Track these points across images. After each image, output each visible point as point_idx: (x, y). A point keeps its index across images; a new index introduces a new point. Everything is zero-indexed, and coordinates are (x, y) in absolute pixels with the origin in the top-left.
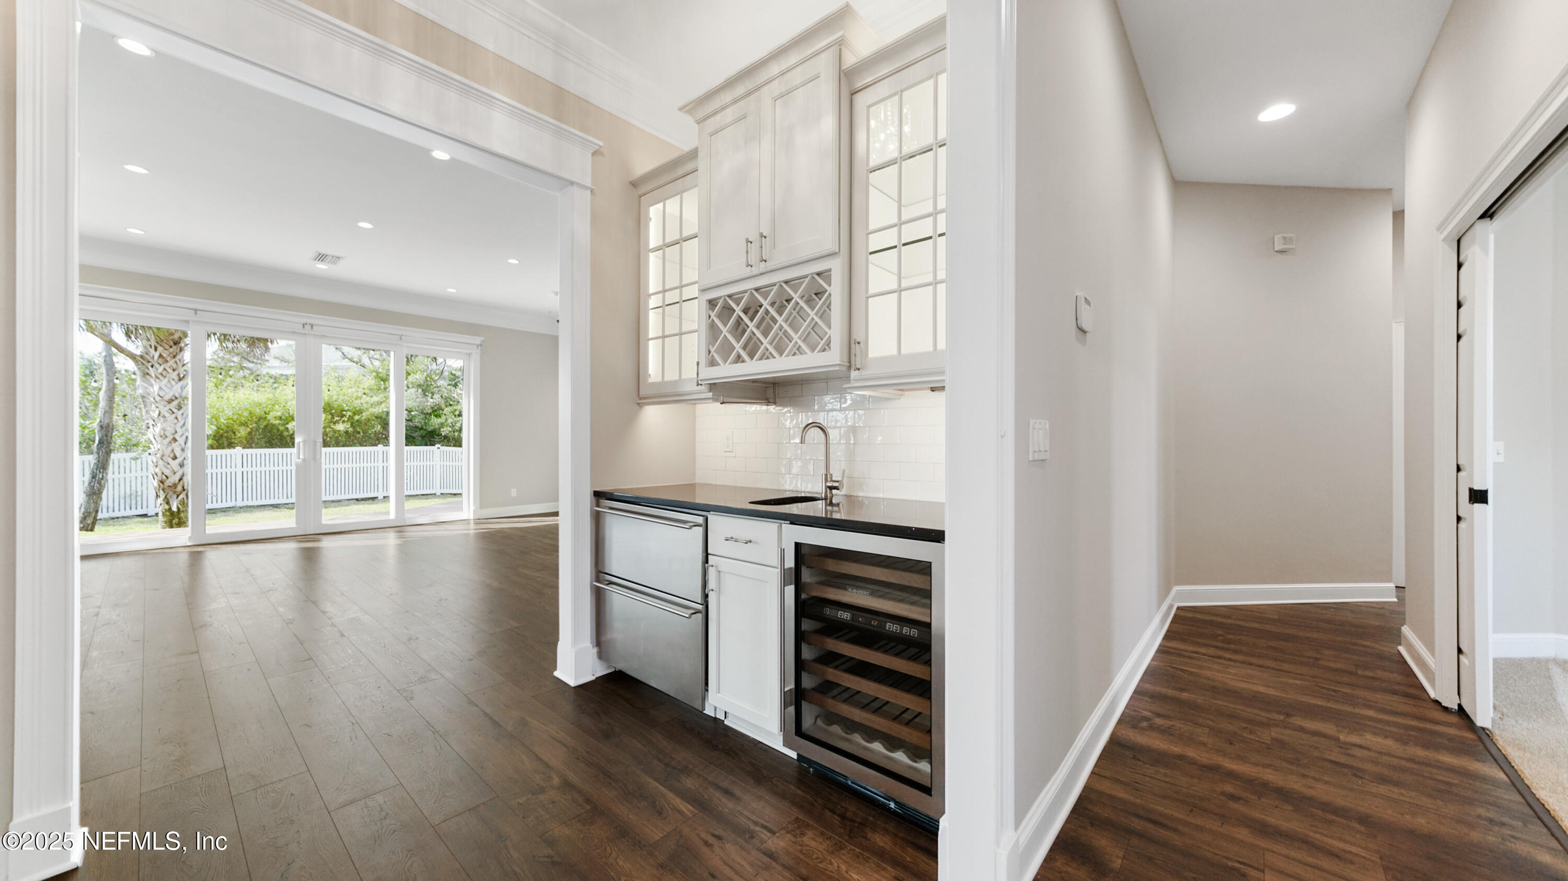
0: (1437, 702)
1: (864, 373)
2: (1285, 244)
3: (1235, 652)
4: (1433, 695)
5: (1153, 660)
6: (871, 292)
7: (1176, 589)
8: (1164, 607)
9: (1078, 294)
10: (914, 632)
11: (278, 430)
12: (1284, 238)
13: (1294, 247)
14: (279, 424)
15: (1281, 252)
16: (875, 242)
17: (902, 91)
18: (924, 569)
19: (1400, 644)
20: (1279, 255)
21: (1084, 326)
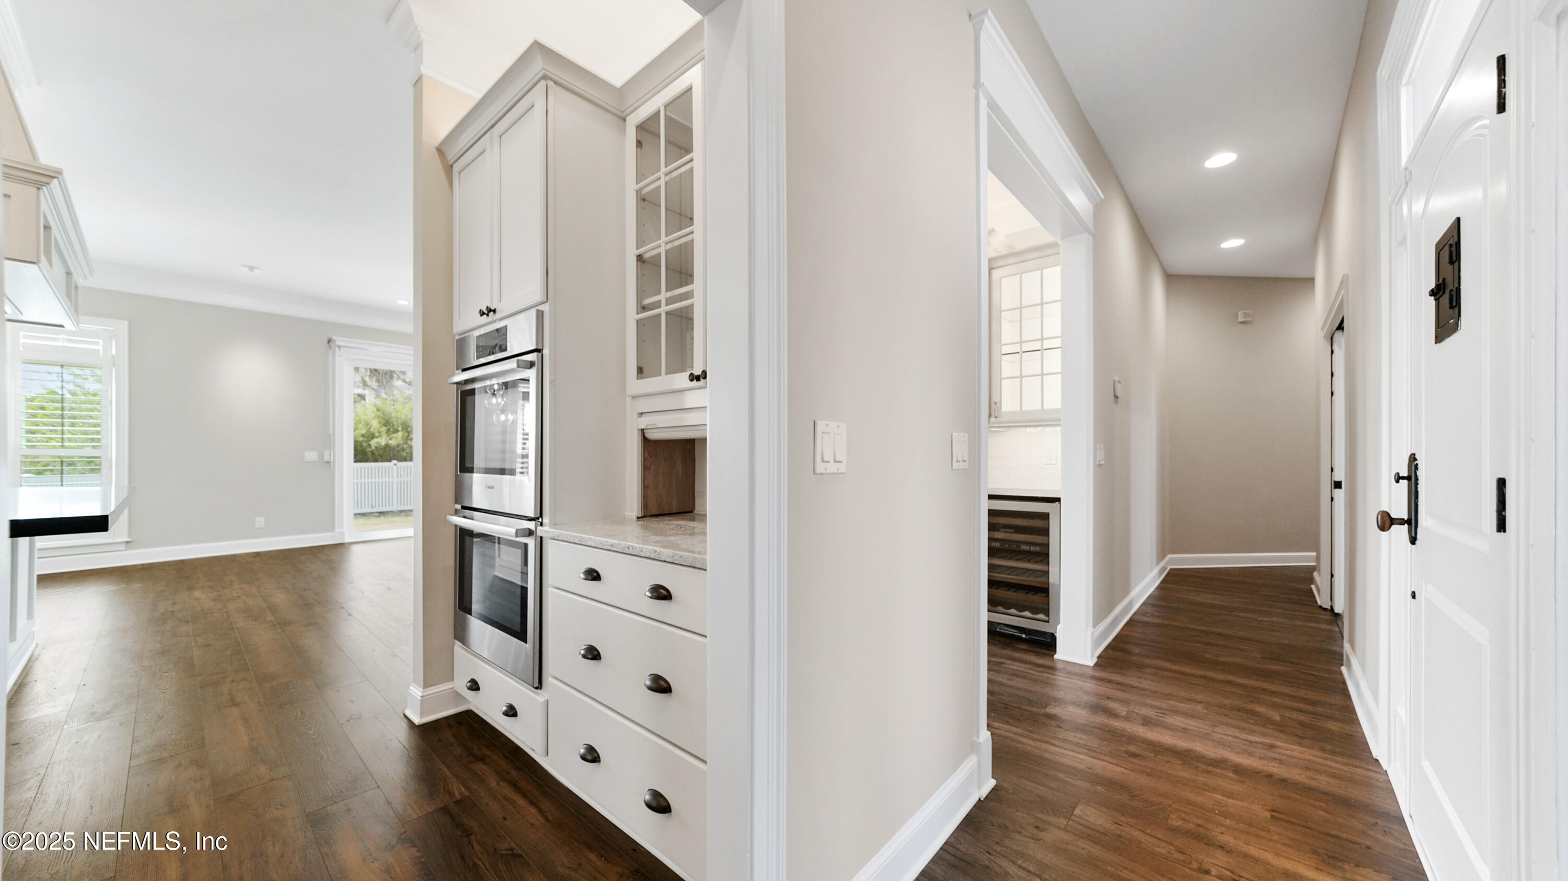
0: (1321, 607)
1: (999, 419)
2: (1245, 318)
3: (1206, 588)
4: (1319, 603)
5: (1154, 591)
6: (1003, 376)
7: (1169, 556)
8: (1162, 564)
9: (1115, 378)
10: (1037, 549)
11: (362, 446)
12: (1245, 313)
13: (1251, 319)
14: (363, 441)
15: (1243, 323)
16: (1005, 350)
17: (1022, 273)
18: (1045, 517)
19: (1312, 584)
20: (1242, 326)
21: (1119, 394)
